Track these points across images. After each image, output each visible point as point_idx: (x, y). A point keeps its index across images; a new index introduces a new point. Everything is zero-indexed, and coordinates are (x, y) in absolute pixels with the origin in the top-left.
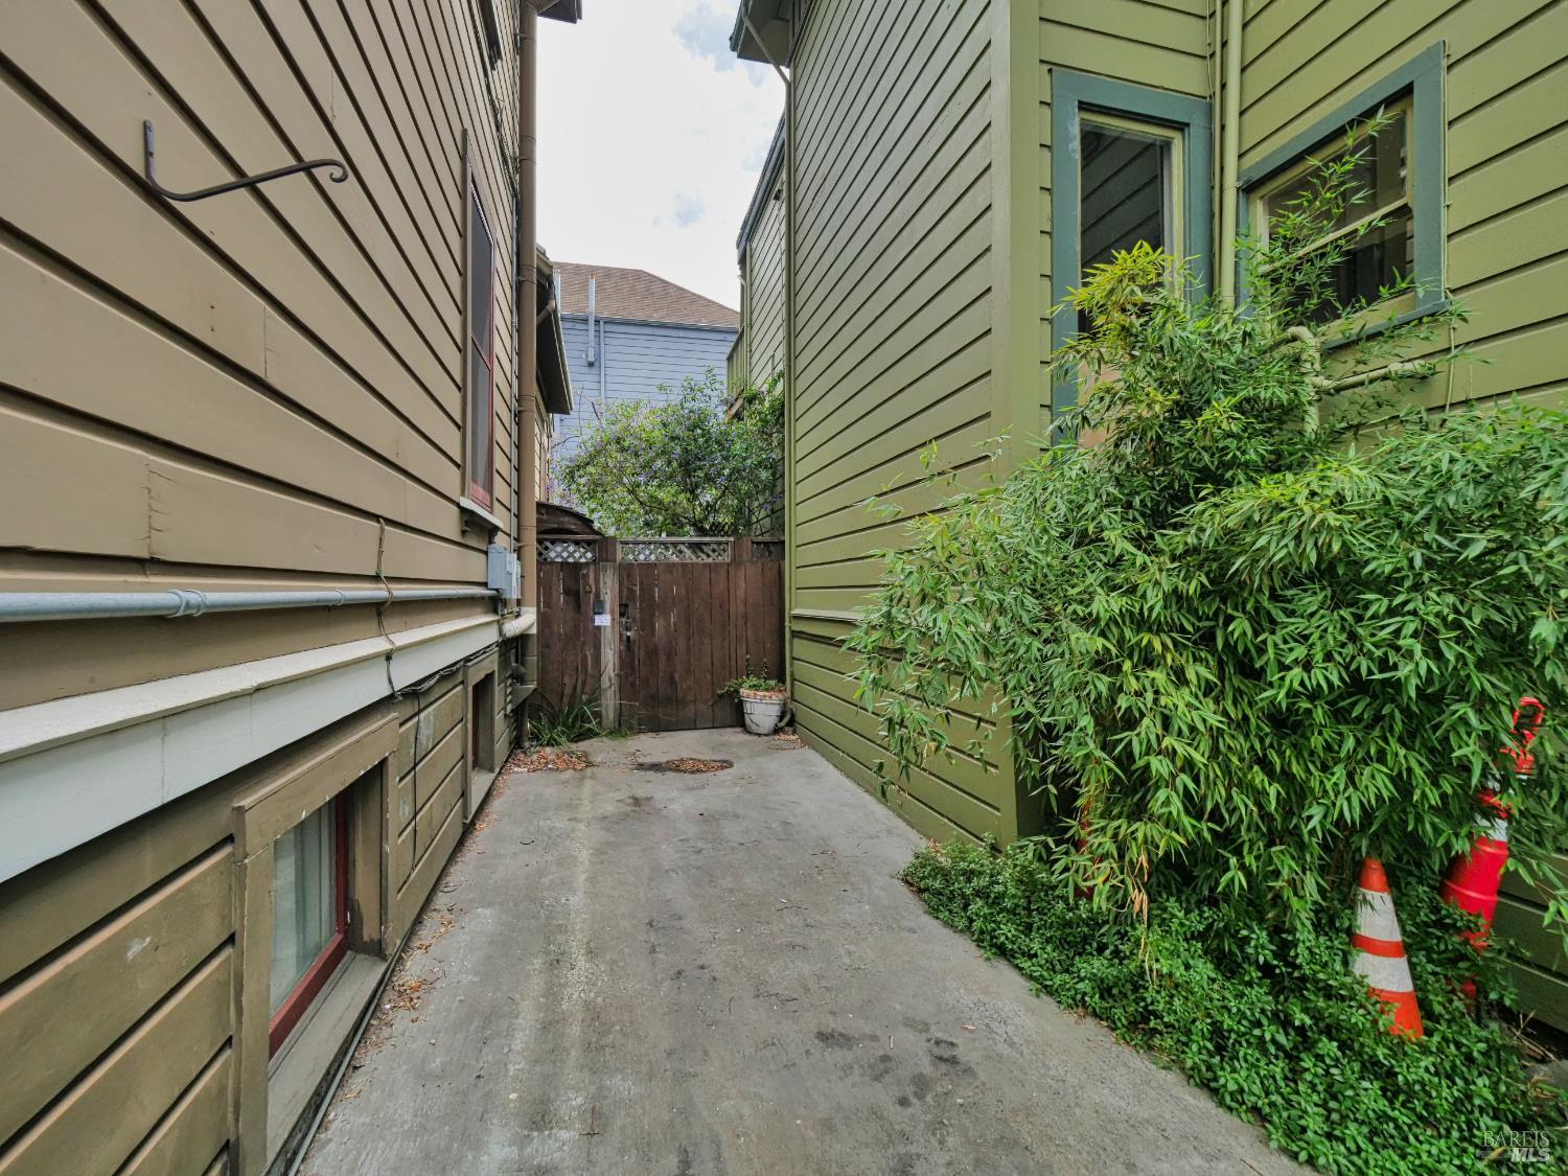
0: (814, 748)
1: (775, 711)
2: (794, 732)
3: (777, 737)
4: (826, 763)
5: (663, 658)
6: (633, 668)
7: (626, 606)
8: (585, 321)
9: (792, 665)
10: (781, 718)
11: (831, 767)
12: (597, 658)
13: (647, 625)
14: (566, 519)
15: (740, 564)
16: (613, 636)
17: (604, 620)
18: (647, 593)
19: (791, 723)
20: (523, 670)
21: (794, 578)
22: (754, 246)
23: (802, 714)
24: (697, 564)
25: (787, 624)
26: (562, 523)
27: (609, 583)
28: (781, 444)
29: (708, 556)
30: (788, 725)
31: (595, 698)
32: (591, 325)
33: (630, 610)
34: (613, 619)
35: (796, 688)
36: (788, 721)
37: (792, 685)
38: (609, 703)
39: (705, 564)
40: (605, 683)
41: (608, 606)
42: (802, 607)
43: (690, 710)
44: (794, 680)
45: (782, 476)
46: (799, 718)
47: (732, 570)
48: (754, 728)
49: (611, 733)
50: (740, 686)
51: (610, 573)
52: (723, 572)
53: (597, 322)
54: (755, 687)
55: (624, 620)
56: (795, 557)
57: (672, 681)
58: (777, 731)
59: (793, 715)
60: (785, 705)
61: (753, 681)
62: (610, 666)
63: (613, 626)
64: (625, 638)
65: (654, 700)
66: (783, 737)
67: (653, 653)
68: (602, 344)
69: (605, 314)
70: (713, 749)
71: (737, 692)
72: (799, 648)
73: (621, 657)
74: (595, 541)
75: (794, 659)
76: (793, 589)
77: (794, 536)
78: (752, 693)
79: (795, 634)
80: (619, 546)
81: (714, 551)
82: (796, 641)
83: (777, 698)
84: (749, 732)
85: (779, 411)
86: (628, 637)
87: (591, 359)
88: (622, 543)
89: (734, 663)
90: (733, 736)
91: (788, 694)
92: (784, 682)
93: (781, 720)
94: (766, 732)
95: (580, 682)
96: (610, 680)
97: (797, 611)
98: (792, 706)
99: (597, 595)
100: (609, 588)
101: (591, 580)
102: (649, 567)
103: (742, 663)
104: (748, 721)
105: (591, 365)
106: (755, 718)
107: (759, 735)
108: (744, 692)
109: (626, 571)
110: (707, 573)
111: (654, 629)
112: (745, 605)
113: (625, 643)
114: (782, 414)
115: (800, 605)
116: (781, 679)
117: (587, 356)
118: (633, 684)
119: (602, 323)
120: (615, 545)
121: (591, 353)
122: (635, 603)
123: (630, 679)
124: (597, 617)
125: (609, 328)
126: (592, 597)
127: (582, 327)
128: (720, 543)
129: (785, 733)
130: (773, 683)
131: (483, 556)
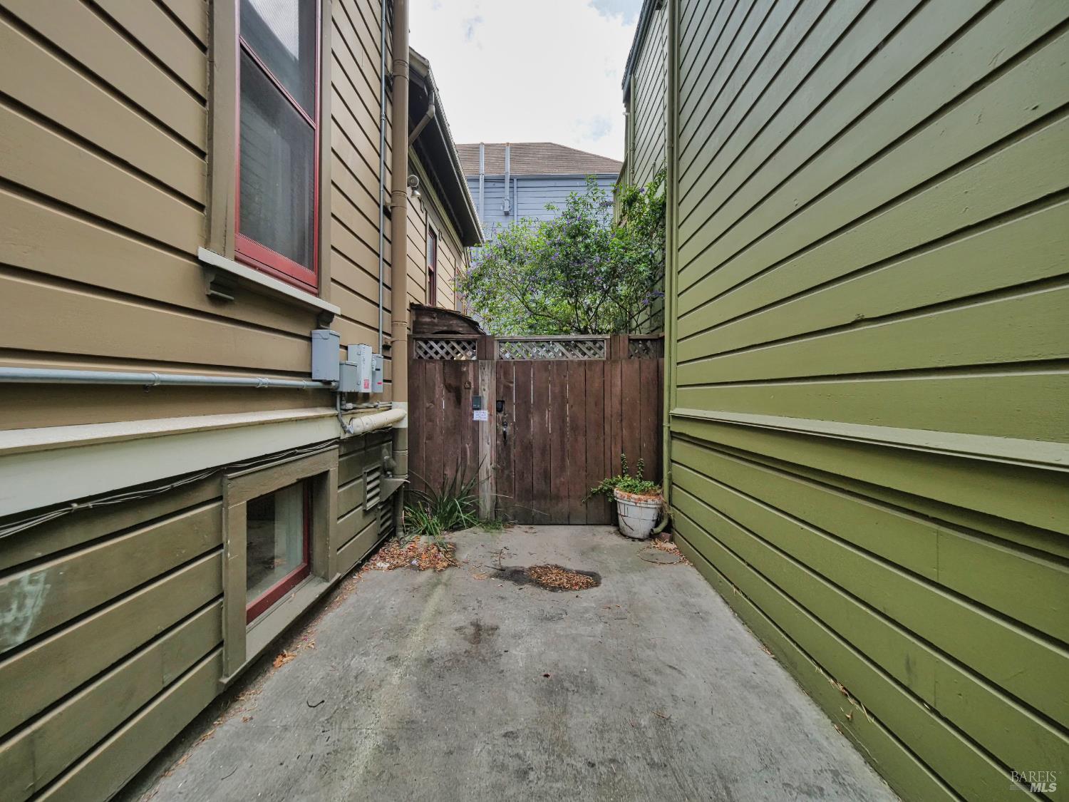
0: (694, 566)
1: (651, 515)
2: (672, 540)
3: (652, 543)
4: (712, 592)
5: (537, 454)
6: (509, 462)
7: (503, 402)
8: (502, 180)
9: (670, 468)
10: (657, 523)
11: (719, 600)
12: (476, 451)
13: (524, 421)
14: (454, 322)
15: (615, 361)
16: (490, 431)
17: (482, 416)
18: (523, 390)
19: (669, 529)
20: (393, 463)
21: (673, 374)
22: (637, 76)
23: (680, 522)
24: (572, 361)
25: (665, 424)
26: (451, 325)
27: (486, 378)
28: (662, 247)
29: (584, 354)
30: (665, 530)
31: (474, 489)
32: (507, 184)
33: (506, 407)
34: (490, 415)
35: (675, 493)
36: (665, 527)
37: (670, 489)
38: (487, 495)
39: (580, 363)
40: (483, 475)
41: (485, 402)
42: (682, 407)
43: (564, 506)
44: (672, 483)
45: (663, 277)
46: (677, 525)
47: (607, 368)
48: (627, 531)
49: (487, 524)
50: (614, 484)
51: (487, 371)
52: (598, 369)
53: (512, 180)
54: (631, 489)
55: (501, 415)
56: (675, 351)
57: (546, 476)
58: (652, 536)
59: (670, 521)
60: (661, 509)
61: (628, 480)
62: (488, 460)
63: (490, 421)
64: (501, 433)
65: (528, 494)
66: (660, 544)
67: (527, 448)
68: (515, 197)
69: (519, 174)
70: (583, 553)
71: (612, 491)
72: (679, 450)
73: (497, 452)
74: (474, 340)
75: (673, 461)
76: (673, 387)
77: (675, 329)
78: (626, 495)
79: (673, 435)
80: (496, 344)
81: (590, 349)
82: (676, 443)
83: (653, 502)
84: (624, 535)
85: (660, 209)
86: (505, 433)
87: (507, 209)
88: (500, 341)
89: (608, 462)
90: (604, 536)
91: (666, 498)
92: (661, 485)
93: (657, 525)
94: (640, 536)
95: (459, 474)
96: (487, 472)
97: (677, 411)
98: (671, 511)
99: (476, 392)
100: (487, 386)
101: (471, 378)
102: (524, 366)
103: (617, 462)
104: (622, 524)
105: (507, 214)
106: (630, 521)
107: (634, 539)
108: (618, 492)
109: (503, 368)
110: (582, 369)
111: (528, 427)
112: (621, 404)
113: (501, 437)
114: (663, 216)
115: (679, 405)
116: (658, 480)
117: (504, 207)
118: (509, 476)
119: (515, 180)
120: (493, 343)
121: (507, 204)
122: (511, 399)
123: (506, 472)
124: (475, 413)
125: (521, 184)
126: (471, 391)
127: (501, 185)
128: (595, 342)
129: (662, 539)
130: (648, 484)
131: (304, 343)
